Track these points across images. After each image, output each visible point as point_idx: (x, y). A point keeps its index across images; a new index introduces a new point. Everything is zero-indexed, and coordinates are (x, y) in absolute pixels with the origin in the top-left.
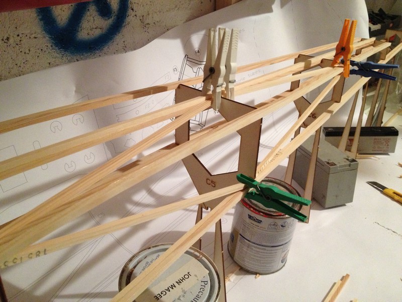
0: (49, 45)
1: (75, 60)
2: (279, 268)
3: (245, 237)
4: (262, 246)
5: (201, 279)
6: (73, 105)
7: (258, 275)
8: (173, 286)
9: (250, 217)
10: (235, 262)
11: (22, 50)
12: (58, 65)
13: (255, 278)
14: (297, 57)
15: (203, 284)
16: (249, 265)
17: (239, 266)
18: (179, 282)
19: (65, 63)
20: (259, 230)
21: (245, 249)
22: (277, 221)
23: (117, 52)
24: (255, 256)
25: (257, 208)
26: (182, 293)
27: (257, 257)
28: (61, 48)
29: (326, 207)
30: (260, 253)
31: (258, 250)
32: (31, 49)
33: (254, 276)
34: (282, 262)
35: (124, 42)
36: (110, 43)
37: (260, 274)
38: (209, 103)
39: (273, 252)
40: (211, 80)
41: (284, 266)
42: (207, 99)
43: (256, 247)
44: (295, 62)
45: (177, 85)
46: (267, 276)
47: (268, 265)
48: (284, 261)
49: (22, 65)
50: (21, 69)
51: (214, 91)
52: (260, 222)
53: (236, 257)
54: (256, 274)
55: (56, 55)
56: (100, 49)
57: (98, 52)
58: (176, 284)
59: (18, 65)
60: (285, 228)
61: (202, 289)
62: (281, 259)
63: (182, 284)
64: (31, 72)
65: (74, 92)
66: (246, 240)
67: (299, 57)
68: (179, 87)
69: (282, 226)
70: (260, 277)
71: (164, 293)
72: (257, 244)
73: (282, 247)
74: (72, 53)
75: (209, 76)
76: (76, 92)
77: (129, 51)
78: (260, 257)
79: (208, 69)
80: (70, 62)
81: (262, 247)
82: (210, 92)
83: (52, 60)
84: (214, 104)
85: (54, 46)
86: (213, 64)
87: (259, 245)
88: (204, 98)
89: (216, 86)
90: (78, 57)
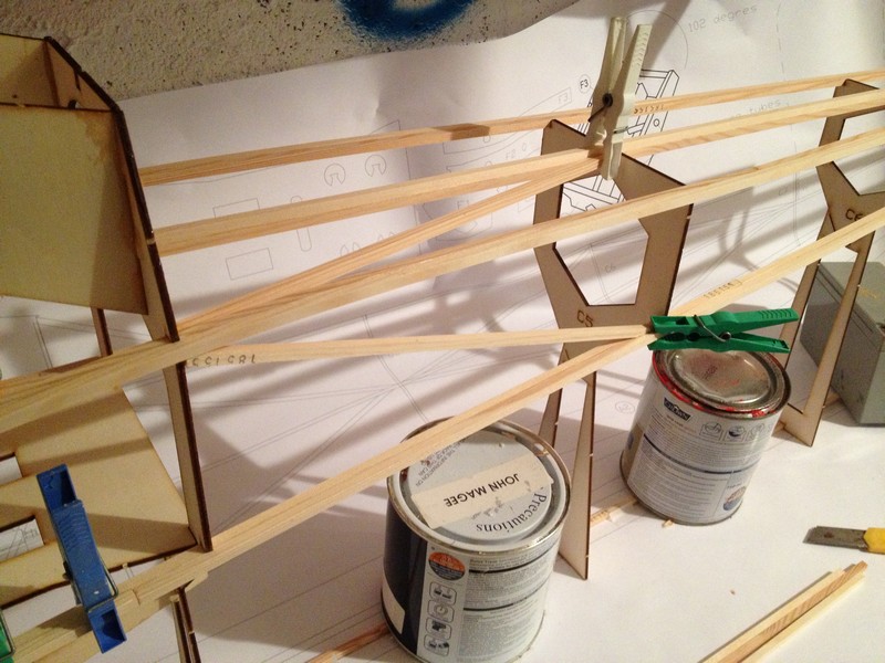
0: (340, 16)
1: (385, 49)
2: (717, 518)
3: (655, 444)
4: (685, 465)
5: (535, 489)
6: (369, 136)
7: (669, 522)
8: (481, 491)
9: (668, 404)
10: (630, 489)
11: (291, 22)
12: (351, 56)
13: (663, 526)
14: (840, 84)
15: (537, 499)
16: (652, 499)
17: (635, 496)
18: (494, 487)
19: (365, 54)
20: (682, 433)
21: (652, 466)
22: (721, 420)
23: (467, 38)
24: (667, 483)
25: (685, 390)
26: (495, 506)
27: (673, 485)
28: (361, 24)
29: (863, 421)
30: (680, 480)
31: (676, 473)
32: (307, 21)
33: (662, 522)
34: (726, 508)
35: (485, 18)
36: (456, 20)
37: (675, 521)
38: (594, 165)
39: (707, 482)
40: (604, 119)
41: (730, 517)
42: (592, 156)
43: (672, 467)
44: (835, 95)
45: (547, 122)
46: (688, 527)
47: (694, 507)
48: (730, 505)
49: (288, 50)
50: (284, 58)
51: (607, 142)
52: (686, 417)
53: (631, 479)
54: (665, 518)
55: (350, 35)
56: (434, 29)
57: (430, 35)
58: (488, 489)
59: (281, 50)
60: (736, 438)
61: (533, 508)
62: (723, 502)
63: (499, 491)
64: (302, 65)
65: (374, 113)
66: (654, 450)
67: (845, 84)
68: (550, 125)
69: (731, 434)
70: (672, 527)
71: (464, 498)
72: (676, 461)
73: (727, 476)
74: (381, 34)
75: (602, 110)
76: (378, 111)
77: (492, 37)
78: (679, 488)
79: (601, 97)
80: (375, 51)
81: (686, 469)
82: (600, 143)
83: (342, 46)
84: (604, 165)
85: (348, 19)
86: (611, 88)
87: (679, 463)
88: (585, 153)
89: (612, 132)
90: (391, 44)
